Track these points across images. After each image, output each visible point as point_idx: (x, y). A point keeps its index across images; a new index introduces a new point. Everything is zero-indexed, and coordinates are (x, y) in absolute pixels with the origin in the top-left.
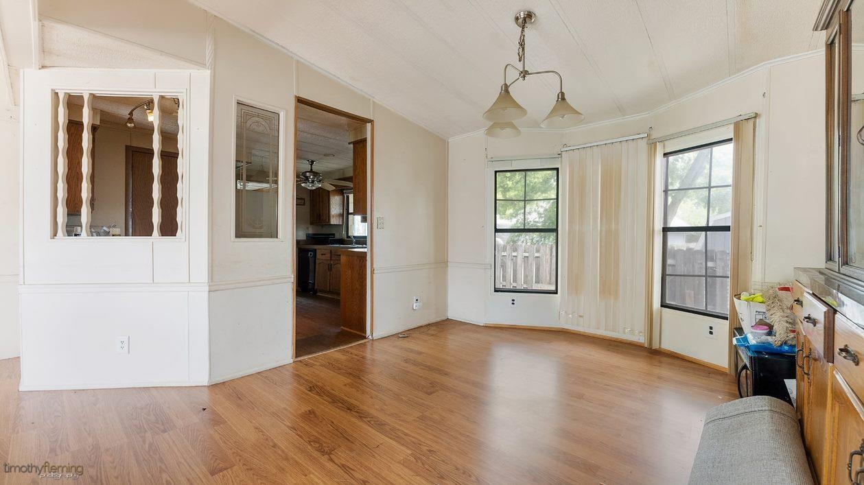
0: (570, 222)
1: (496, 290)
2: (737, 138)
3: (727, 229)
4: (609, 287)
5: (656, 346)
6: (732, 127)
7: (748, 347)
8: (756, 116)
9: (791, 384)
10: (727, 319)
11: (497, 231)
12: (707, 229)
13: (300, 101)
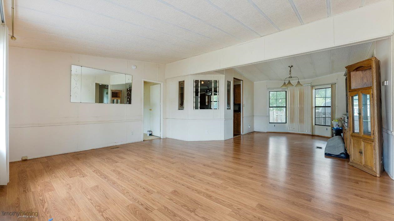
0: (291, 105)
1: (270, 123)
2: (332, 87)
3: (330, 107)
4: (301, 121)
5: (314, 134)
6: (330, 85)
7: (335, 129)
8: (336, 83)
9: (342, 134)
10: (330, 126)
11: (270, 107)
12: (325, 107)
13: (234, 78)
